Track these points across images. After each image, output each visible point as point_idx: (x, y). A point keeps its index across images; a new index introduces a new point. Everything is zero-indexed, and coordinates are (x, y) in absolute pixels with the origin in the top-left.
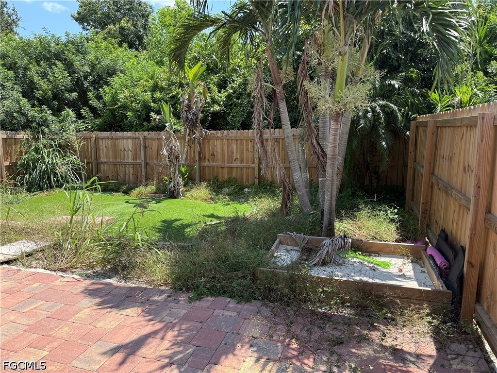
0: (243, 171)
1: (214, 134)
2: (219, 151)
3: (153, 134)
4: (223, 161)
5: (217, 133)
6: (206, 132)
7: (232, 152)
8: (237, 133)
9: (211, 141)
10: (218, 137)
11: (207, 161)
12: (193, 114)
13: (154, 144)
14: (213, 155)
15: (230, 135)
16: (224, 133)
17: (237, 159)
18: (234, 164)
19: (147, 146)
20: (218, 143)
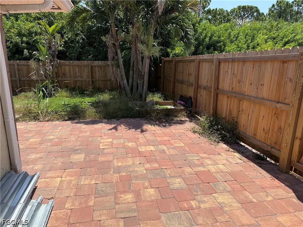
0: (82, 83)
1: (64, 63)
2: (68, 72)
3: (23, 62)
4: (71, 77)
5: (66, 62)
6: (59, 61)
7: (76, 73)
8: (78, 62)
9: (62, 66)
10: (67, 64)
11: (60, 78)
12: (53, 51)
13: (25, 68)
14: (64, 74)
15: (74, 63)
16: (70, 62)
17: (79, 76)
18: (77, 79)
19: (19, 69)
20: (67, 68)
